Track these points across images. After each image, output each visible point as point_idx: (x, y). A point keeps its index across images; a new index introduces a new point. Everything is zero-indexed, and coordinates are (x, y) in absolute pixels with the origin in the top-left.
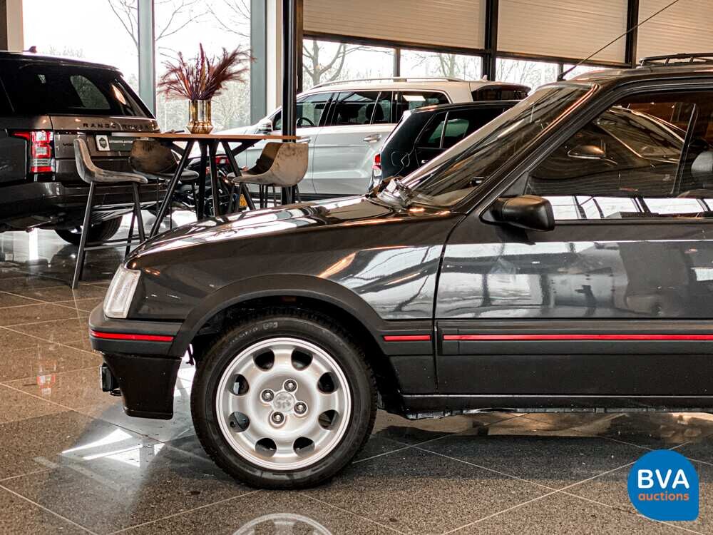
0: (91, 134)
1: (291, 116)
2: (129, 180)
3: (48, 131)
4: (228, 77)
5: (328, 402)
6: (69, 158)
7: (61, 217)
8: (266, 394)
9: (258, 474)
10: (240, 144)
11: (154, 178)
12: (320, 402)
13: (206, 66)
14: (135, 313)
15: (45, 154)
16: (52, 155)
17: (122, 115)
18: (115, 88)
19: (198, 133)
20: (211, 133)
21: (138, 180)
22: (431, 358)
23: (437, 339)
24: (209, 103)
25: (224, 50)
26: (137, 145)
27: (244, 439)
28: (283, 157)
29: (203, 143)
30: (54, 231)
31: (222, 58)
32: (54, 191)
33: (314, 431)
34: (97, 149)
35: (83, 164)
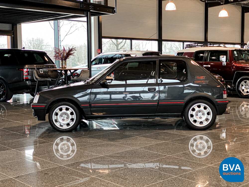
0: (38, 69)
1: (90, 63)
2: (46, 80)
3: (27, 69)
4: (71, 54)
5: (72, 117)
6: (32, 75)
7: (31, 90)
8: (61, 116)
9: (60, 129)
10: (74, 70)
11: (53, 79)
12: (71, 117)
13: (65, 52)
14: (39, 102)
15: (27, 74)
16: (28, 74)
17: (47, 64)
18: (45, 57)
19: (63, 68)
20: (67, 68)
21: (48, 80)
22: (89, 109)
23: (90, 105)
24: (66, 61)
25: (69, 48)
26: (49, 71)
27: (58, 124)
28: (83, 73)
29: (64, 71)
30: (30, 94)
31: (68, 50)
32: (29, 84)
33: (70, 122)
34: (40, 73)
35: (35, 76)
